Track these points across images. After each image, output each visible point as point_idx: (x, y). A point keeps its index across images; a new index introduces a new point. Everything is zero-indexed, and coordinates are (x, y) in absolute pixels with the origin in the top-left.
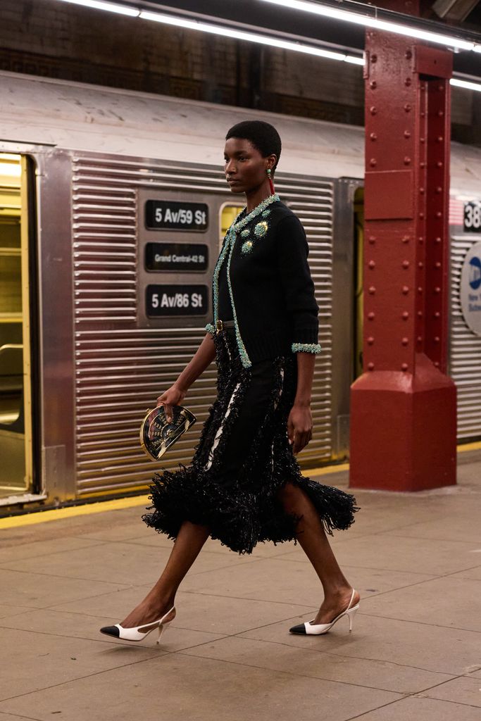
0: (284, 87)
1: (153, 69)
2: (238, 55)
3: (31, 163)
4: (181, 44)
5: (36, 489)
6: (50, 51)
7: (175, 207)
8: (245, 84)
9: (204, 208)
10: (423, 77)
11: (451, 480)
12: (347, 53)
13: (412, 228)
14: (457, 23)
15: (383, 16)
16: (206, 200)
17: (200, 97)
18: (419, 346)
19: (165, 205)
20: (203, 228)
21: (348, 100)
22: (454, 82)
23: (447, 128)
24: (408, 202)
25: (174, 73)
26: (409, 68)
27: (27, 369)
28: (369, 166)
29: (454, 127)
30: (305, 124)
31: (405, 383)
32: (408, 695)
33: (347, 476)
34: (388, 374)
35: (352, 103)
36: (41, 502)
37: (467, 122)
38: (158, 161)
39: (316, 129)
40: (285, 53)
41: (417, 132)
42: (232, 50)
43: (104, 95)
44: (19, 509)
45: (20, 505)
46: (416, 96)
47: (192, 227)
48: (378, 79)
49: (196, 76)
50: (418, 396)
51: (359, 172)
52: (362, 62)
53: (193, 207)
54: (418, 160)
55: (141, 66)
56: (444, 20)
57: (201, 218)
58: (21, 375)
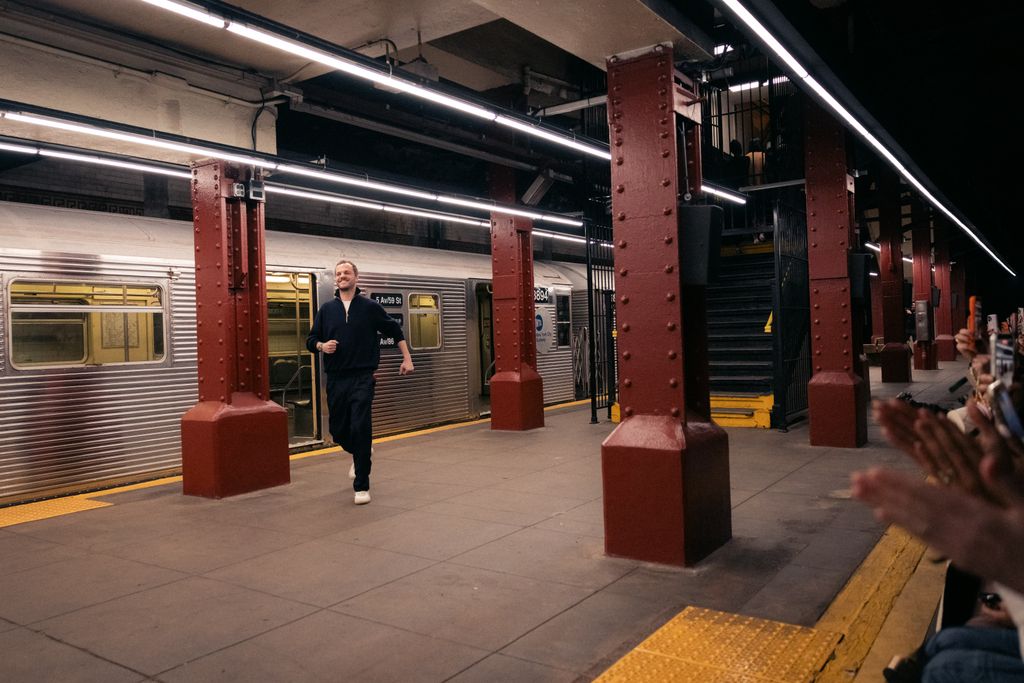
0: (451, 236)
1: (389, 231)
2: (429, 226)
3: (313, 277)
4: (401, 219)
5: (319, 437)
6: (339, 225)
7: (386, 296)
8: (432, 236)
9: (400, 296)
10: (518, 231)
11: (542, 424)
12: (481, 221)
13: (517, 303)
14: (533, 206)
15: (499, 205)
16: (401, 292)
17: (411, 244)
18: (522, 360)
19: (380, 295)
20: (400, 305)
21: (482, 242)
22: (534, 233)
23: (532, 256)
24: (514, 290)
25: (398, 232)
26: (512, 228)
27: (313, 378)
28: (495, 274)
29: (534, 252)
30: (452, 254)
31: (516, 377)
32: (525, 527)
33: (490, 424)
34: (508, 373)
35: (484, 243)
36: (321, 444)
37: (541, 250)
38: (369, 273)
39: (456, 256)
40: (451, 223)
41: (516, 255)
42: (426, 224)
43: (351, 243)
44: (310, 448)
45: (311, 446)
46: (515, 240)
47: (395, 305)
48: (498, 234)
49: (409, 234)
50: (523, 384)
51: (489, 276)
52: (489, 225)
53: (395, 296)
54: (517, 270)
55: (382, 230)
56: (527, 205)
57: (399, 301)
58: (311, 381)
